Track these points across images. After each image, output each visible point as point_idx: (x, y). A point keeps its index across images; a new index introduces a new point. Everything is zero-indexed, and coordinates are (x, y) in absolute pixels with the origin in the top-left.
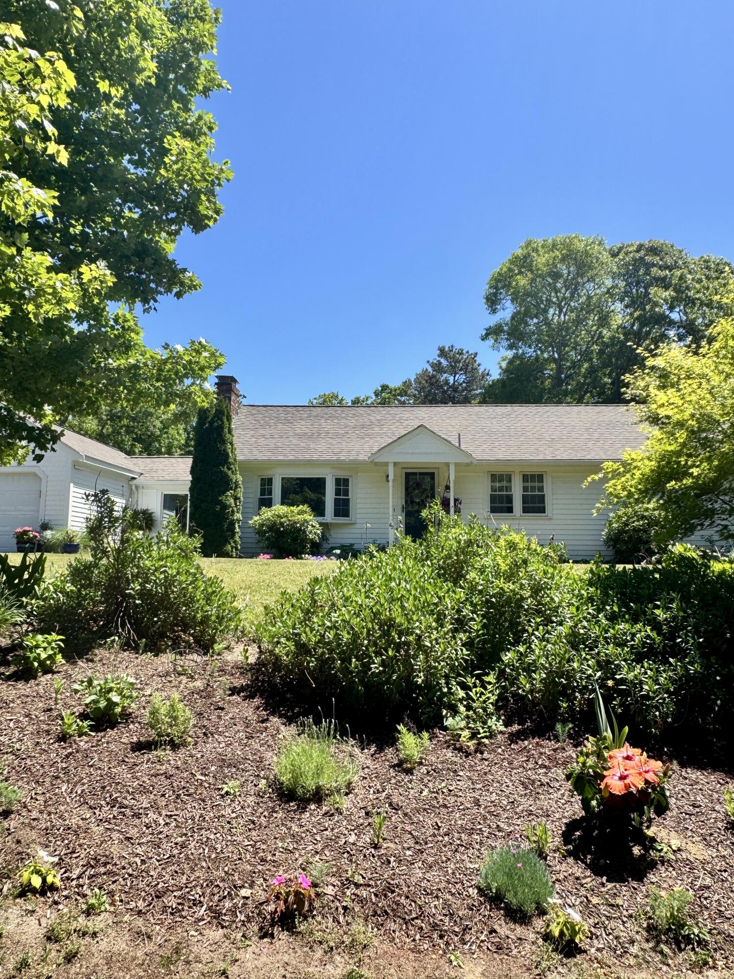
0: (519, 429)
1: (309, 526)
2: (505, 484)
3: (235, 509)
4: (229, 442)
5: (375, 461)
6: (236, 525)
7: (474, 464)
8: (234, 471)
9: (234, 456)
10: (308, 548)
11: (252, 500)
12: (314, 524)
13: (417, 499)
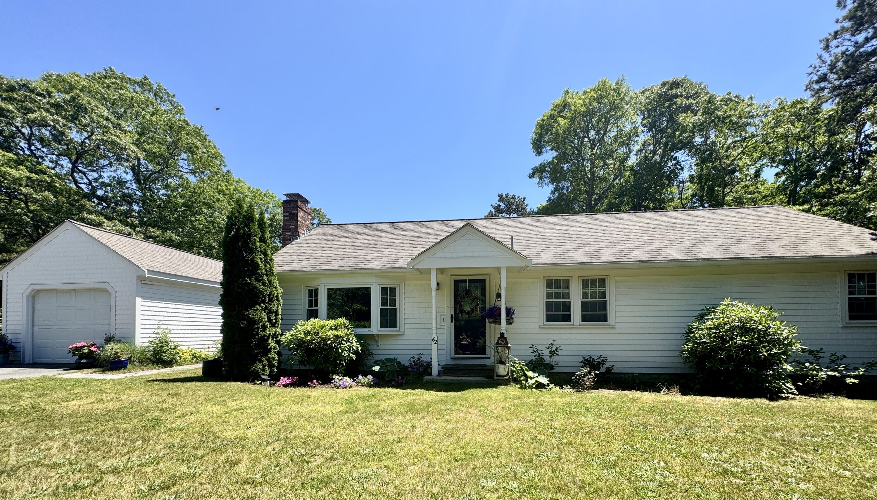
1: (344, 342)
2: (562, 290)
3: (267, 324)
4: (261, 252)
5: (415, 267)
6: (270, 341)
7: (529, 268)
8: (266, 283)
9: (268, 266)
10: (342, 367)
11: (301, 312)
12: (351, 339)
13: (467, 308)
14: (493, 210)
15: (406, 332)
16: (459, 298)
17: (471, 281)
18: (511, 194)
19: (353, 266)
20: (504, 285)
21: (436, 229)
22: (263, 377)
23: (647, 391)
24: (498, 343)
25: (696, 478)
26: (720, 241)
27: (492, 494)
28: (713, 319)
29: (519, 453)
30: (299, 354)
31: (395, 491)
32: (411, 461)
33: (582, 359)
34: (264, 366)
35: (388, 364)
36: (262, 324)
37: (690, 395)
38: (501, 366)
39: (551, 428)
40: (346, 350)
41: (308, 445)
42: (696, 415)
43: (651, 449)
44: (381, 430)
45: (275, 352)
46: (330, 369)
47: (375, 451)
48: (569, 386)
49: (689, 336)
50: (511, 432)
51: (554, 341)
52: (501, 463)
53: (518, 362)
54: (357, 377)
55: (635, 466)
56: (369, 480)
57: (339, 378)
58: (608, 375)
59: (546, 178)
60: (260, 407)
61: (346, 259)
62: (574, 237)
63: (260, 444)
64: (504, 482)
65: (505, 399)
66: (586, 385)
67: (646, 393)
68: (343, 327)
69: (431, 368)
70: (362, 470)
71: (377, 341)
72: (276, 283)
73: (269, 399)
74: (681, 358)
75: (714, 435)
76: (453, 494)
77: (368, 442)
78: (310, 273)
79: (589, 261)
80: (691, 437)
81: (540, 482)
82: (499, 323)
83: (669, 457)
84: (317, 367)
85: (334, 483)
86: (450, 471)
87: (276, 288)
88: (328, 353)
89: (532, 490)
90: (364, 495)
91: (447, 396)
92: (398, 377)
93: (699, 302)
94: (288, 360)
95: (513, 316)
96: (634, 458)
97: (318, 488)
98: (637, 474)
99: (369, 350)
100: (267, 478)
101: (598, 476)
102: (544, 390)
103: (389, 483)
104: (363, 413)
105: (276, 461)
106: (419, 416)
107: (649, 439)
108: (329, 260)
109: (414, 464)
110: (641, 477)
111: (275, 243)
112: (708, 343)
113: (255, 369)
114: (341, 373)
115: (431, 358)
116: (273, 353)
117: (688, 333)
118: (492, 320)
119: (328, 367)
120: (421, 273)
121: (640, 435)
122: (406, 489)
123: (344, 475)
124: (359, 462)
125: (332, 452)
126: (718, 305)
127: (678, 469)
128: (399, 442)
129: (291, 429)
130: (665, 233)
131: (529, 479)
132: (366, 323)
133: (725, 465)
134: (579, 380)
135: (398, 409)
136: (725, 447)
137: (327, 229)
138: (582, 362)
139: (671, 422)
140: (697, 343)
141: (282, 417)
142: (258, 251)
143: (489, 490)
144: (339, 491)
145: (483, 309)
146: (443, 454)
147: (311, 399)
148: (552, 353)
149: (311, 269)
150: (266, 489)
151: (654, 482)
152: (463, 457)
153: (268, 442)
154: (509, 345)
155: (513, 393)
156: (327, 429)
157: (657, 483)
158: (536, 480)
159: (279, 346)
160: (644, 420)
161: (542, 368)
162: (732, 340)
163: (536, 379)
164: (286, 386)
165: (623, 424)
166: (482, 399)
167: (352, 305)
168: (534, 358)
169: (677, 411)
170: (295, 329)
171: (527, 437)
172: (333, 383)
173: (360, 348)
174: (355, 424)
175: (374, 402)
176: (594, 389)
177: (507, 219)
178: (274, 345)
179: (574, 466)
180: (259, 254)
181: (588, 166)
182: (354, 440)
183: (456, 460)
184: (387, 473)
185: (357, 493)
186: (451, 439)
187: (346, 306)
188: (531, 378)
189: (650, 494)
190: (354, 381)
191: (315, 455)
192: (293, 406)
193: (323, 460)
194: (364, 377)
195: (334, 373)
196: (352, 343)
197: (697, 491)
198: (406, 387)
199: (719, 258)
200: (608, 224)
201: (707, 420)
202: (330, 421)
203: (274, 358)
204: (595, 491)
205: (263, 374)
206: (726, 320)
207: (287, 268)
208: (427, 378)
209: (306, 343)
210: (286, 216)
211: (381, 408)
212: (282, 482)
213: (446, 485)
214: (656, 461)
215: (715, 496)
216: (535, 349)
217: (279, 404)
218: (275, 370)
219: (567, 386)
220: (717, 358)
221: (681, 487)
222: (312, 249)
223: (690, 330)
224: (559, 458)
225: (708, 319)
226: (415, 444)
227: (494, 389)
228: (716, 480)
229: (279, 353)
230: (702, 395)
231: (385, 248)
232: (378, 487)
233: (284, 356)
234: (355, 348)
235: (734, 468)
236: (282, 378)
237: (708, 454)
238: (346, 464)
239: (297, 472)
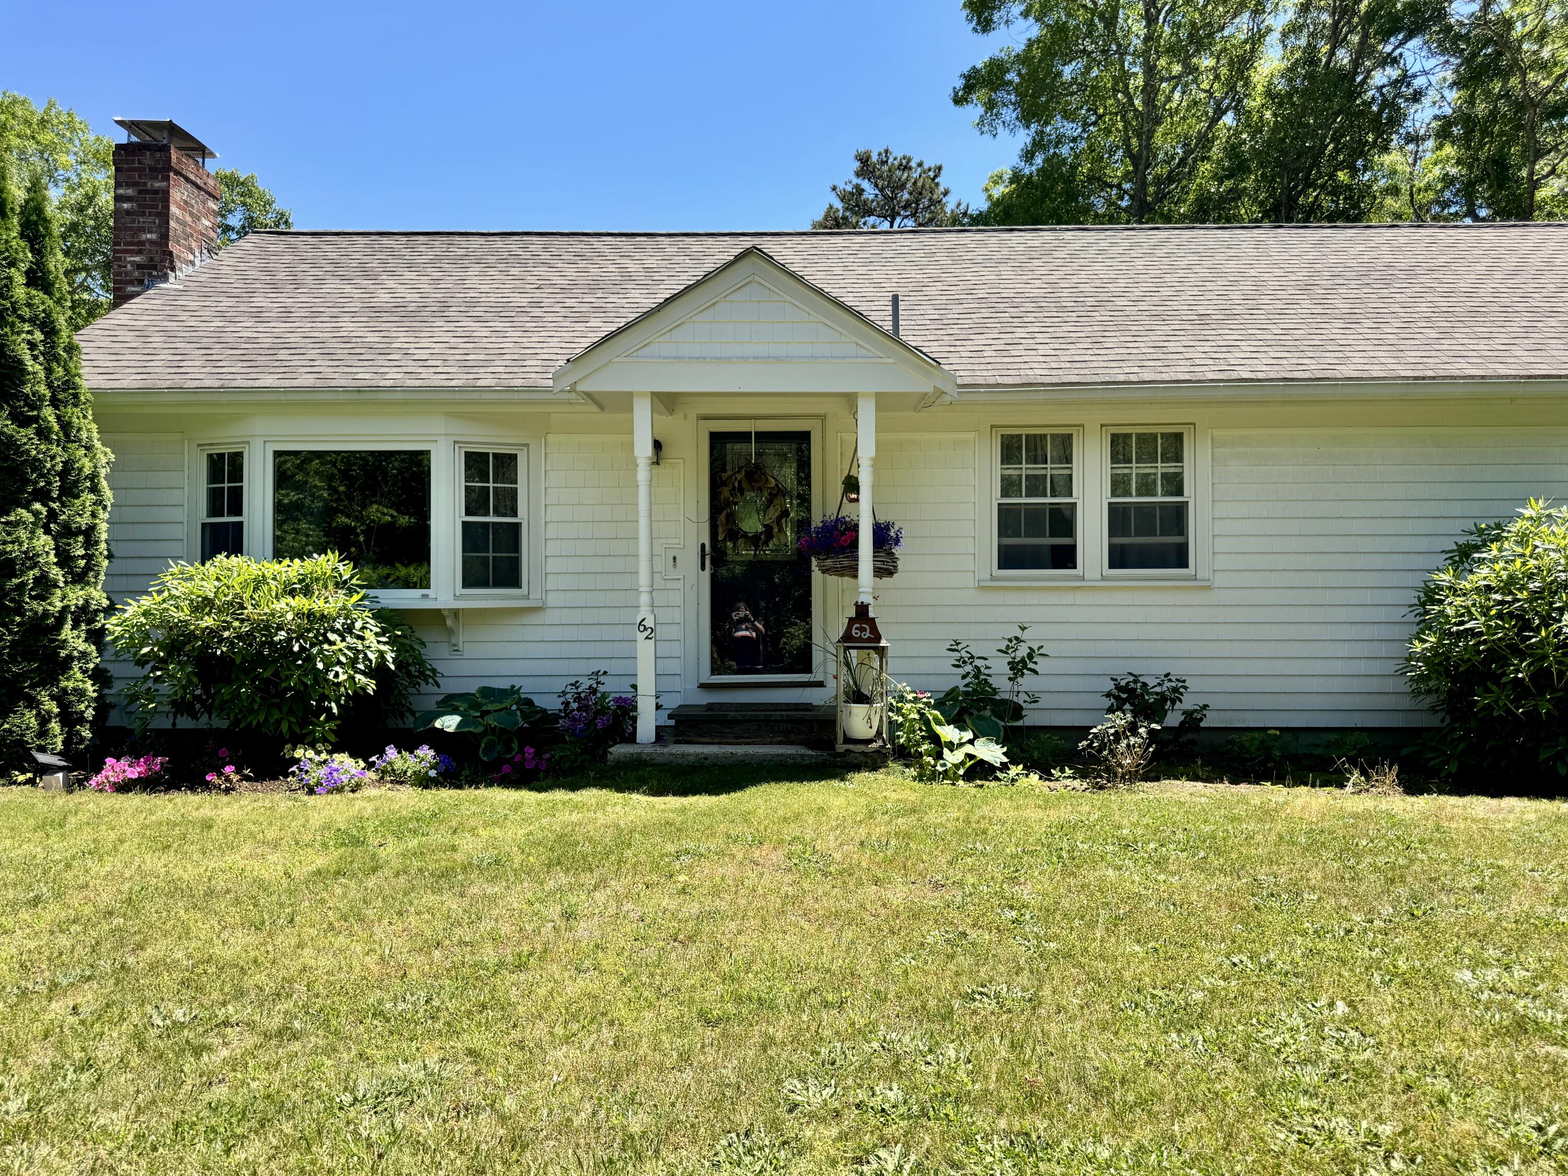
0: (1087, 288)
1: (332, 637)
2: (1050, 469)
3: (57, 573)
4: (32, 321)
5: (580, 388)
6: (67, 632)
7: (947, 399)
8: (50, 430)
9: (59, 372)
10: (327, 720)
11: (179, 532)
12: (358, 625)
13: (752, 524)
14: (838, 205)
15: (552, 600)
16: (725, 493)
17: (764, 437)
18: (897, 153)
19: (365, 376)
20: (867, 452)
21: (651, 262)
22: (42, 758)
23: (1306, 784)
24: (847, 637)
25: (1439, 1049)
26: (1516, 326)
27: (821, 1128)
28: (1494, 561)
29: (911, 990)
30: (172, 677)
31: (501, 1132)
32: (559, 1030)
33: (1110, 686)
34: (44, 720)
35: (490, 707)
36: (36, 572)
37: (1430, 792)
38: (859, 710)
39: (1012, 908)
40: (339, 663)
41: (200, 989)
42: (1443, 856)
43: (1310, 964)
44: (458, 931)
45: (84, 672)
46: (284, 727)
47: (436, 1003)
48: (1068, 772)
49: (1427, 612)
50: (886, 921)
51: (1023, 629)
52: (853, 1024)
53: (910, 697)
54: (382, 753)
55: (1262, 1018)
56: (412, 1102)
57: (317, 758)
58: (1190, 736)
59: (1004, 105)
60: (27, 864)
61: (341, 354)
62: (1090, 301)
63: (24, 994)
64: (860, 1086)
65: (871, 815)
66: (1121, 766)
67: (1303, 790)
68: (331, 586)
69: (634, 719)
70: (392, 1070)
71: (450, 632)
72: (89, 429)
73: (63, 837)
74: (1403, 680)
75: (1493, 914)
76: (696, 1134)
77: (413, 974)
78: (215, 398)
79: (1133, 378)
80: (1427, 924)
81: (973, 1082)
82: (853, 572)
83: (1362, 986)
84: (236, 722)
85: (289, 1118)
86: (685, 1057)
87: (88, 448)
88: (276, 674)
89: (949, 1109)
90: (394, 1153)
91: (683, 810)
92: (521, 751)
93: (1457, 509)
94: (134, 698)
95: (897, 551)
96: (1259, 994)
97: (235, 1136)
98: (1268, 1042)
99: (424, 661)
100: (48, 1109)
101: (1150, 1054)
102: (993, 784)
103: (479, 1109)
104: (397, 874)
105: (83, 1049)
106: (589, 879)
107: (1305, 934)
108: (283, 354)
109: (567, 1040)
110: (1279, 1050)
111: (88, 289)
112: (1481, 634)
113: (10, 731)
114: (324, 740)
115: (635, 687)
116: (79, 675)
117: (1423, 604)
118: (829, 563)
119: (278, 722)
120: (602, 408)
121: (1280, 921)
122: (539, 1126)
123: (325, 1089)
124: (380, 1042)
125: (286, 1012)
126: (1511, 519)
127: (1386, 1022)
128: (520, 967)
129: (137, 937)
130: (1361, 293)
131: (938, 1075)
132: (412, 571)
133: (1520, 1005)
134: (1100, 750)
135: (517, 860)
136: (1520, 948)
137: (272, 248)
138: (1108, 695)
139: (1372, 877)
140: (1451, 634)
141: (106, 898)
142: (23, 320)
143: (812, 1116)
144: (305, 1143)
145: (803, 525)
146: (663, 1001)
147: (213, 832)
148: (1018, 668)
149: (217, 384)
150: (44, 1150)
151: (1315, 1064)
152: (731, 1008)
153: (54, 985)
154: (883, 643)
155: (894, 796)
156: (270, 935)
157: (1325, 1068)
158: (962, 1075)
159: (99, 650)
160: (1295, 874)
161: (987, 713)
162: (1547, 626)
163: (968, 749)
164: (124, 787)
165: (1229, 889)
166: (797, 816)
167: (364, 507)
168: (961, 684)
169: (1390, 843)
170: (160, 592)
171: (934, 936)
172: (293, 773)
173: (390, 656)
174: (369, 913)
175: (438, 836)
176: (1146, 779)
177: (881, 238)
178: (82, 646)
179: (1078, 1025)
180: (27, 327)
181: (1135, 74)
182: (365, 968)
183: (708, 1022)
184: (477, 1073)
185: (370, 1146)
186: (693, 951)
187: (342, 512)
188: (951, 746)
189: (1304, 1102)
190: (370, 765)
191: (226, 1023)
192: (148, 857)
193: (251, 1040)
194: (406, 754)
195: (298, 740)
196: (362, 638)
197: (1438, 1088)
198: (550, 781)
199: (1515, 377)
200: (1191, 259)
201: (1474, 868)
202: (281, 905)
203: (81, 693)
204: (1141, 1102)
205: (42, 749)
206: (1532, 563)
207: (128, 381)
208: (619, 750)
209: (196, 638)
210: (128, 199)
211: (459, 857)
212: (102, 1121)
213: (673, 1105)
214: (1323, 1001)
215: (1488, 1099)
216: (964, 654)
217: (95, 852)
218: (87, 734)
219: (1062, 771)
220: (1504, 680)
221: (1393, 1078)
222: (221, 315)
223: (1431, 595)
224: (1035, 1002)
225: (1481, 561)
226: (573, 973)
227: (836, 783)
228: (1492, 1050)
229: (99, 676)
230: (1461, 793)
231: (478, 319)
232: (445, 1121)
233: (117, 686)
234: (372, 656)
235: (1546, 1012)
236: (110, 761)
237: (1473, 972)
238: (335, 1050)
239: (158, 1087)
